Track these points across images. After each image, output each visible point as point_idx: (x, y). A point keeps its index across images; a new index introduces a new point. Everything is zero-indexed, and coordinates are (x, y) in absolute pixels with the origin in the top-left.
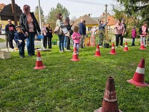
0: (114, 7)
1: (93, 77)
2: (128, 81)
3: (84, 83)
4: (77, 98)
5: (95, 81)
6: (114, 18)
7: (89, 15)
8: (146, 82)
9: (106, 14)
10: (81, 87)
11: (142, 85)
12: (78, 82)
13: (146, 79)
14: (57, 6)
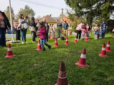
0: (67, 11)
1: (52, 62)
2: (76, 64)
3: (45, 67)
4: (40, 78)
5: (53, 64)
6: (68, 18)
7: (50, 15)
8: (87, 64)
9: (62, 15)
10: (43, 69)
11: (84, 66)
12: (41, 66)
13: (87, 62)
14: (25, 7)
